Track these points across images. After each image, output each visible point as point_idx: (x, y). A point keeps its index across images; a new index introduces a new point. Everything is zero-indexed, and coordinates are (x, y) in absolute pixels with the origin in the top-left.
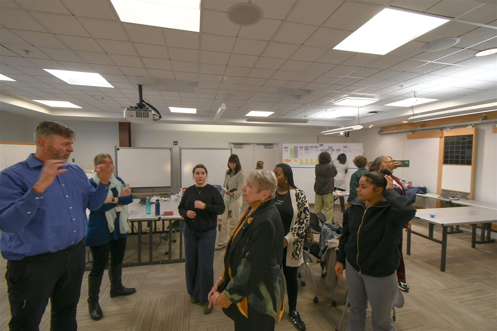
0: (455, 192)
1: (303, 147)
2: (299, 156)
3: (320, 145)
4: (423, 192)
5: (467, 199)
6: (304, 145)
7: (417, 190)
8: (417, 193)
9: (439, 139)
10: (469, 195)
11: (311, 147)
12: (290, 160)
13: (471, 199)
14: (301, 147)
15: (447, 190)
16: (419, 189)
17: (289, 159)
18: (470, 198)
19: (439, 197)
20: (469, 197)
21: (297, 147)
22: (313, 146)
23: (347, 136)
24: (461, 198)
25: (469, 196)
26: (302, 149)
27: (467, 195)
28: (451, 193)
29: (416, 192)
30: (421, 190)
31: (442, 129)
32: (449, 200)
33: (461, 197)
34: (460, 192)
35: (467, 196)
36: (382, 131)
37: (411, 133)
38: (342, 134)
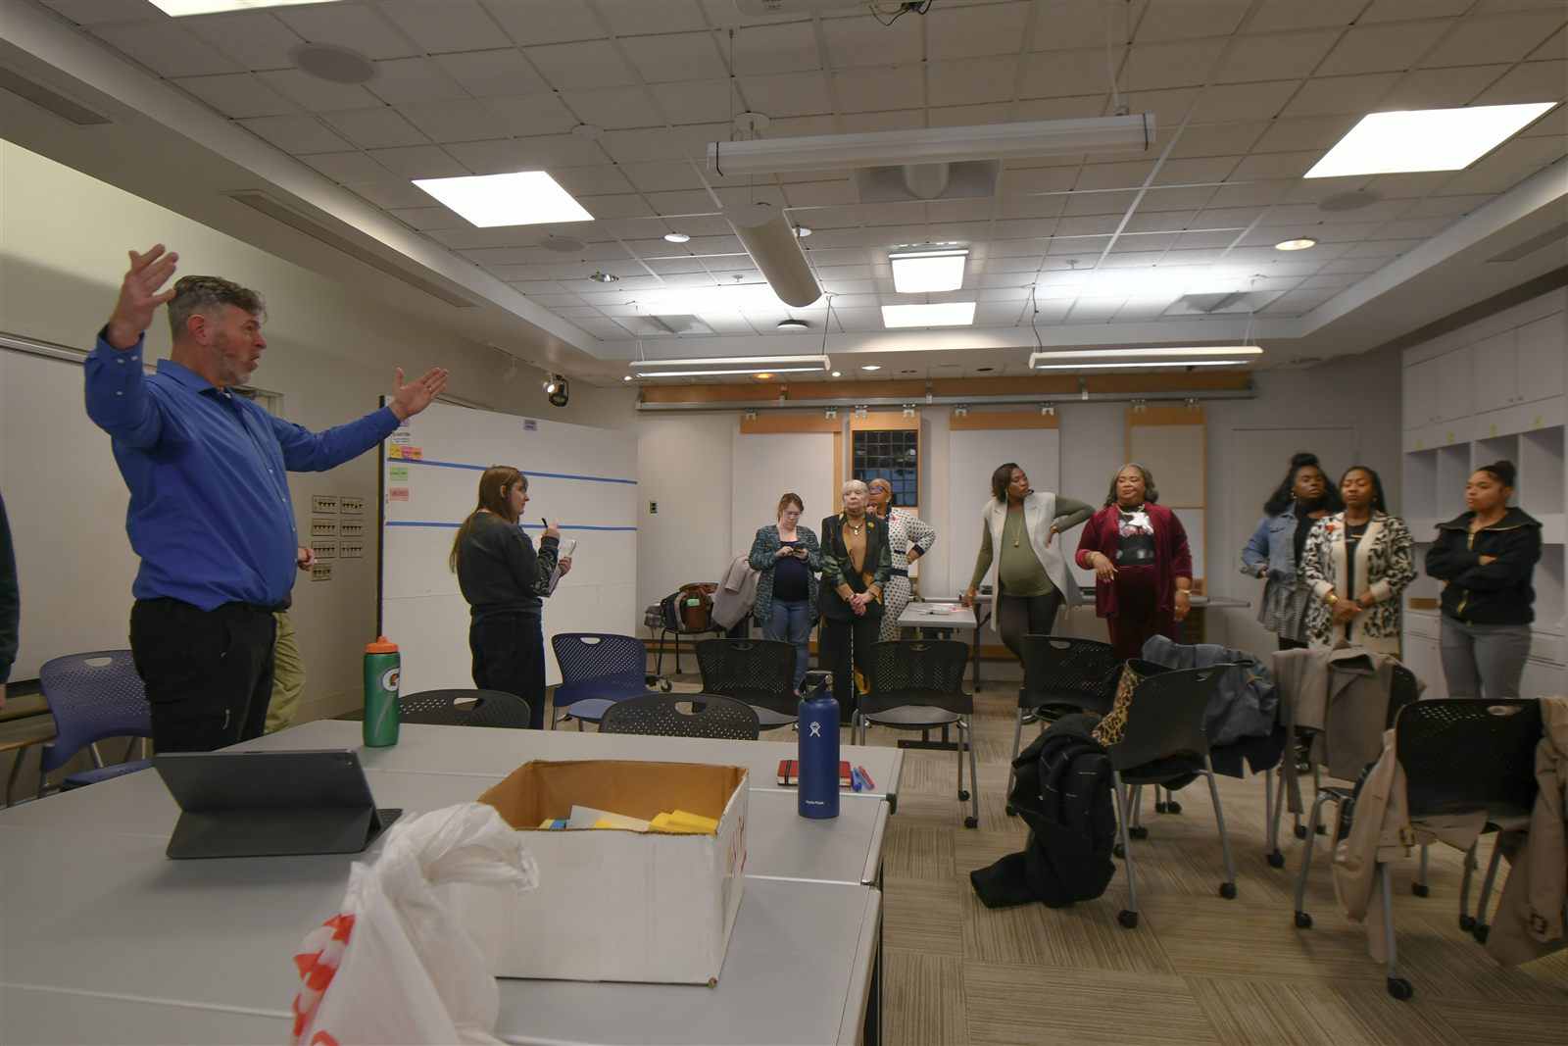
3: (525, 422)
31: (837, 409)
36: (643, 399)
37: (754, 415)
38: (551, 389)
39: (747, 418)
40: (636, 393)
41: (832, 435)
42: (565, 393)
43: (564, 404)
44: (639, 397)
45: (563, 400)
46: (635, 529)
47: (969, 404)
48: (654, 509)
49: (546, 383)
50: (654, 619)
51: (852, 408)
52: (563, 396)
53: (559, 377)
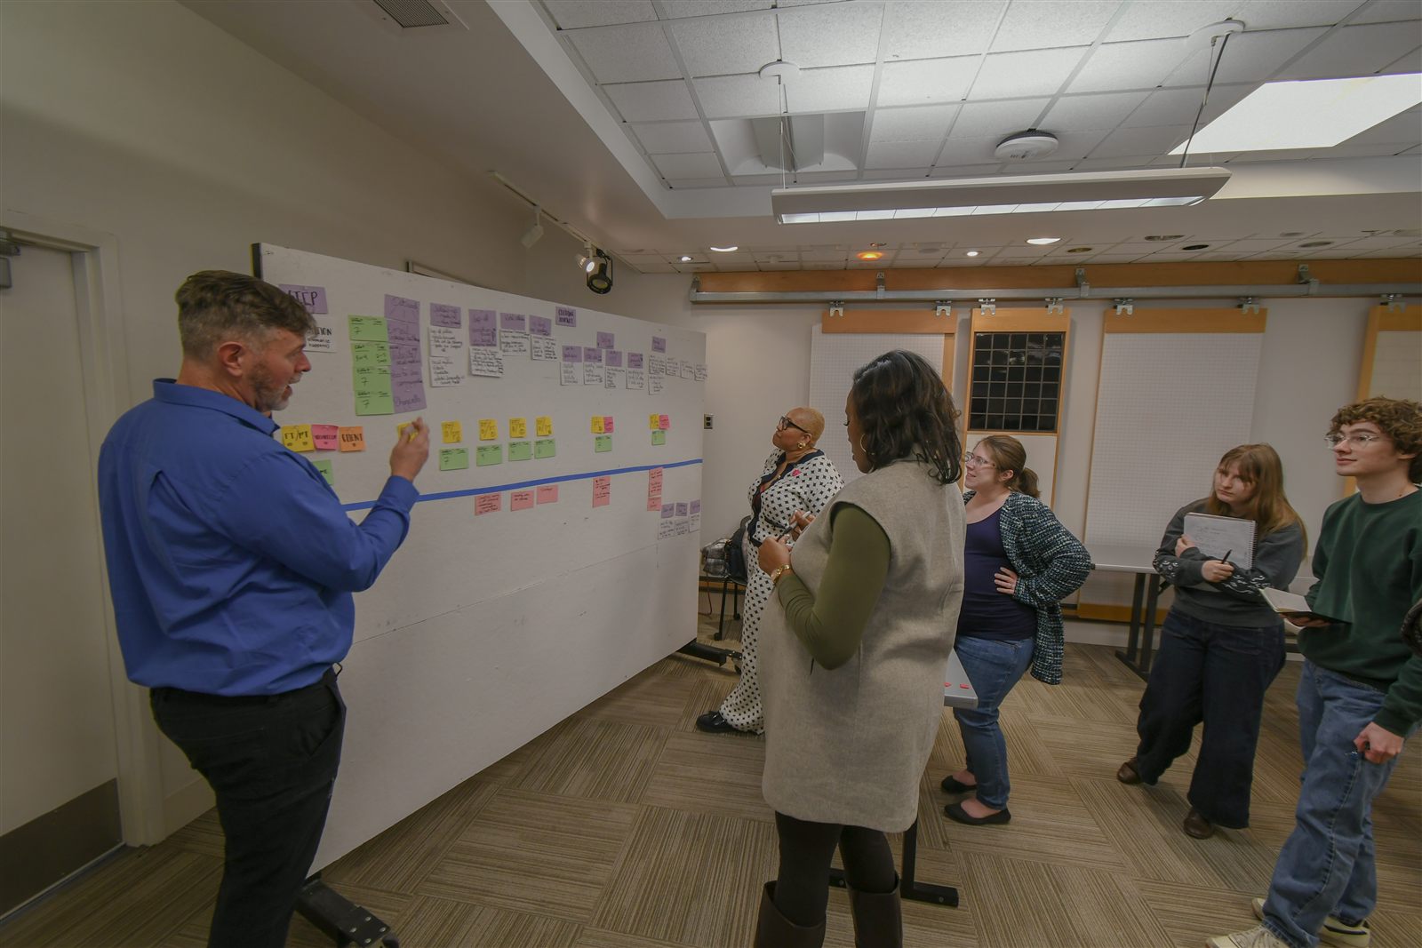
1: (456, 311)
2: (429, 394)
3: (560, 312)
6: (468, 299)
9: (941, 338)
11: (514, 320)
12: (354, 437)
14: (445, 316)
17: (345, 419)
21: (415, 306)
22: (521, 319)
26: (455, 332)
36: (697, 285)
37: (841, 310)
38: (591, 267)
39: (832, 314)
40: (689, 280)
41: (943, 337)
42: (608, 275)
43: (606, 290)
44: (692, 287)
45: (605, 285)
46: (700, 461)
47: (1135, 299)
48: (709, 424)
49: (583, 260)
50: (715, 565)
51: (974, 302)
52: (606, 279)
53: (599, 253)
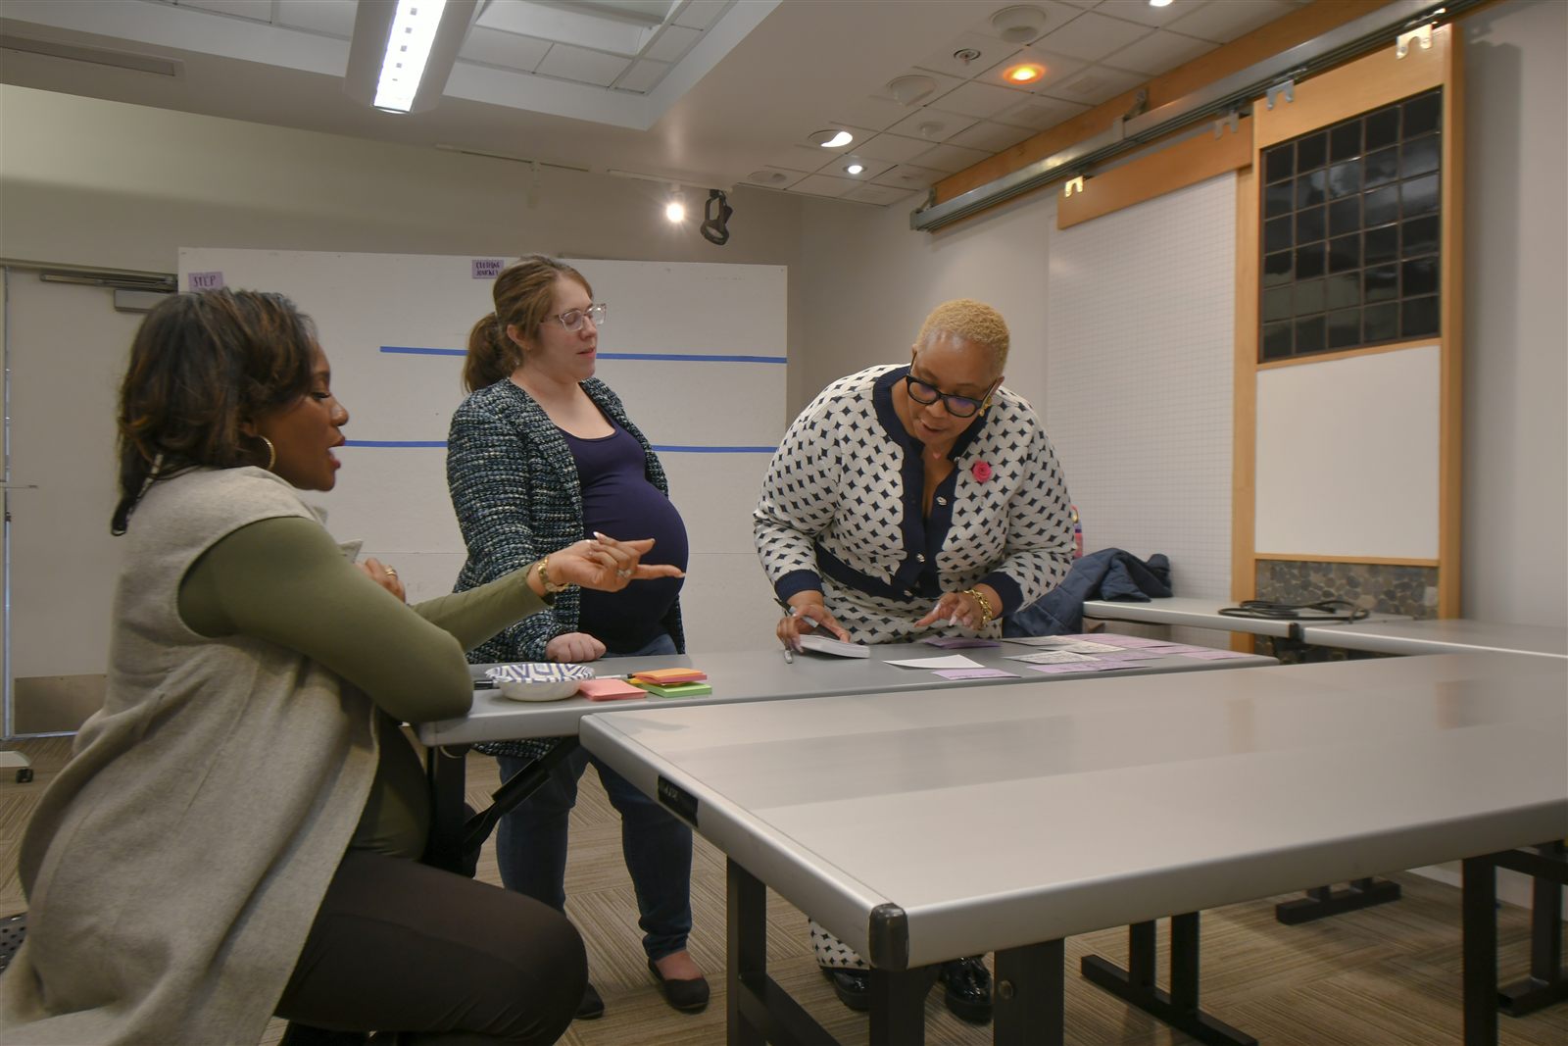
0: (1344, 566)
4: (1130, 588)
5: (1422, 614)
7: (1095, 573)
8: (1095, 594)
9: (1231, 181)
10: (1434, 584)
13: (1449, 616)
15: (1290, 563)
16: (1110, 568)
18: (1442, 610)
19: (1223, 612)
20: (1432, 595)
23: (713, 232)
24: (1381, 608)
25: (1430, 591)
27: (1421, 586)
28: (1314, 578)
29: (1086, 584)
30: (1122, 569)
31: (1241, 104)
32: (1286, 623)
33: (1380, 602)
34: (1374, 568)
35: (1421, 596)
37: (1079, 180)
39: (1068, 193)
41: (1233, 178)
43: (725, 240)
45: (722, 233)
53: (715, 194)
